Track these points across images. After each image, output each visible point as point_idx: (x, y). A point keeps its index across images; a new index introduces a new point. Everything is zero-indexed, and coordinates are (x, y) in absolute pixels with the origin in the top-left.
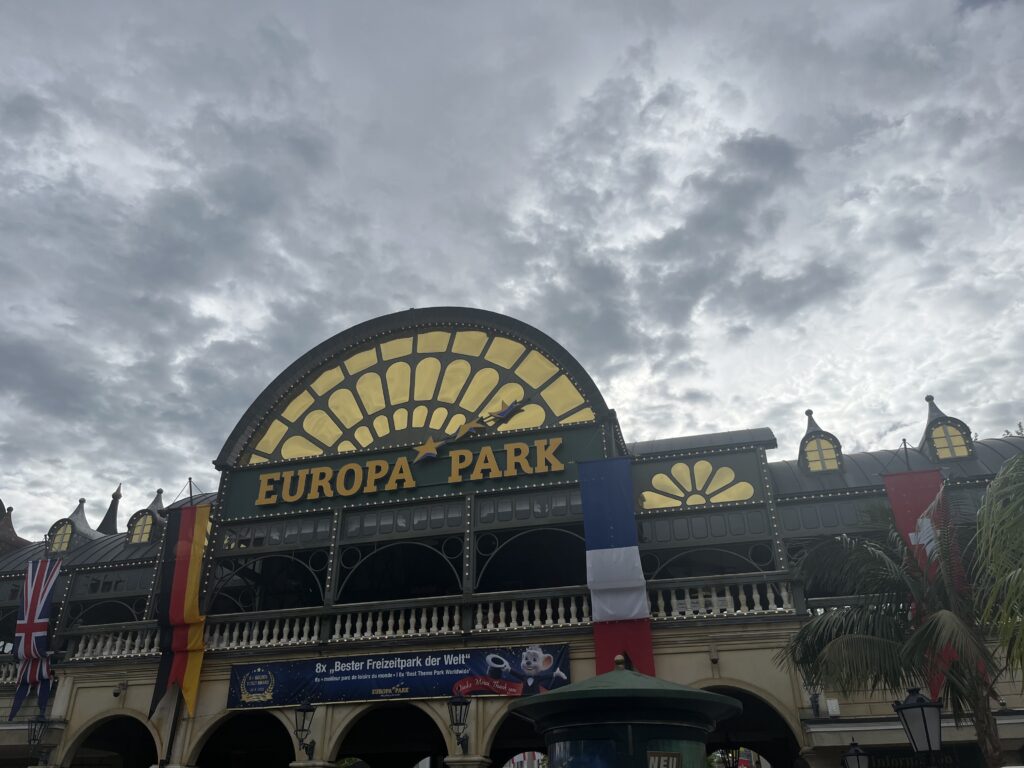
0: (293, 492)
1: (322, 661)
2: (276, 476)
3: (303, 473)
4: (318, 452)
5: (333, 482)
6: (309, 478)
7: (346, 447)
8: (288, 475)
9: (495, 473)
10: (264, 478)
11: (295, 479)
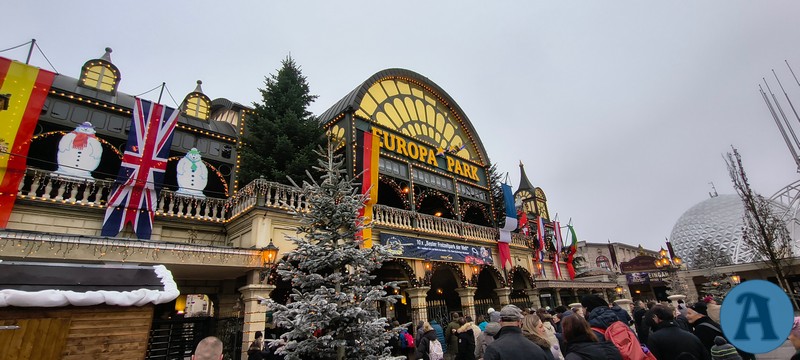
0: (390, 145)
1: (422, 240)
2: (380, 132)
3: (393, 136)
4: (395, 129)
5: (406, 148)
6: (396, 140)
7: (405, 131)
8: (386, 134)
9: (462, 174)
10: (374, 129)
11: (389, 138)
